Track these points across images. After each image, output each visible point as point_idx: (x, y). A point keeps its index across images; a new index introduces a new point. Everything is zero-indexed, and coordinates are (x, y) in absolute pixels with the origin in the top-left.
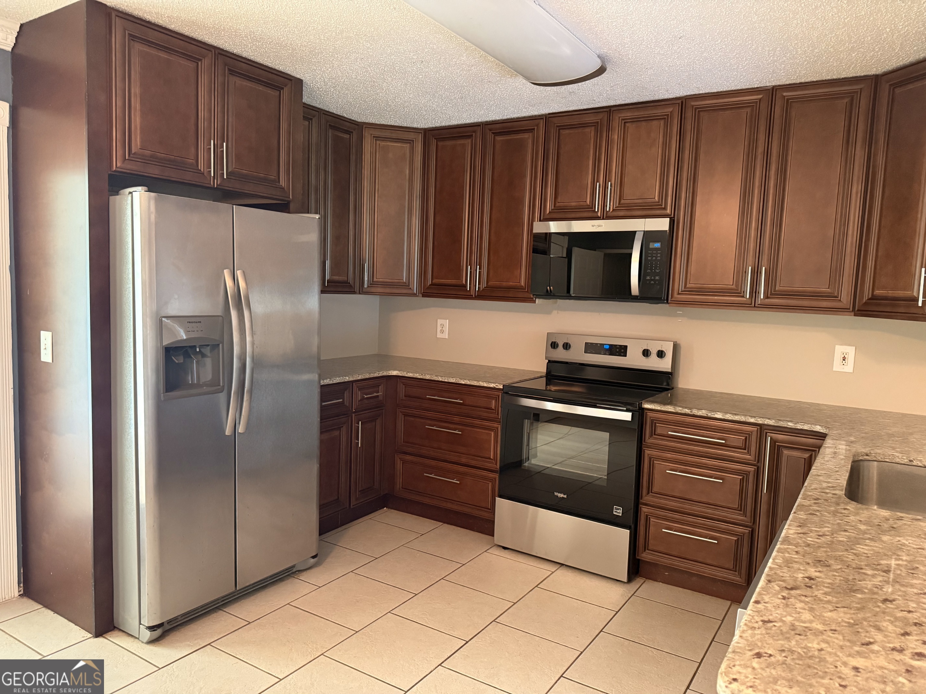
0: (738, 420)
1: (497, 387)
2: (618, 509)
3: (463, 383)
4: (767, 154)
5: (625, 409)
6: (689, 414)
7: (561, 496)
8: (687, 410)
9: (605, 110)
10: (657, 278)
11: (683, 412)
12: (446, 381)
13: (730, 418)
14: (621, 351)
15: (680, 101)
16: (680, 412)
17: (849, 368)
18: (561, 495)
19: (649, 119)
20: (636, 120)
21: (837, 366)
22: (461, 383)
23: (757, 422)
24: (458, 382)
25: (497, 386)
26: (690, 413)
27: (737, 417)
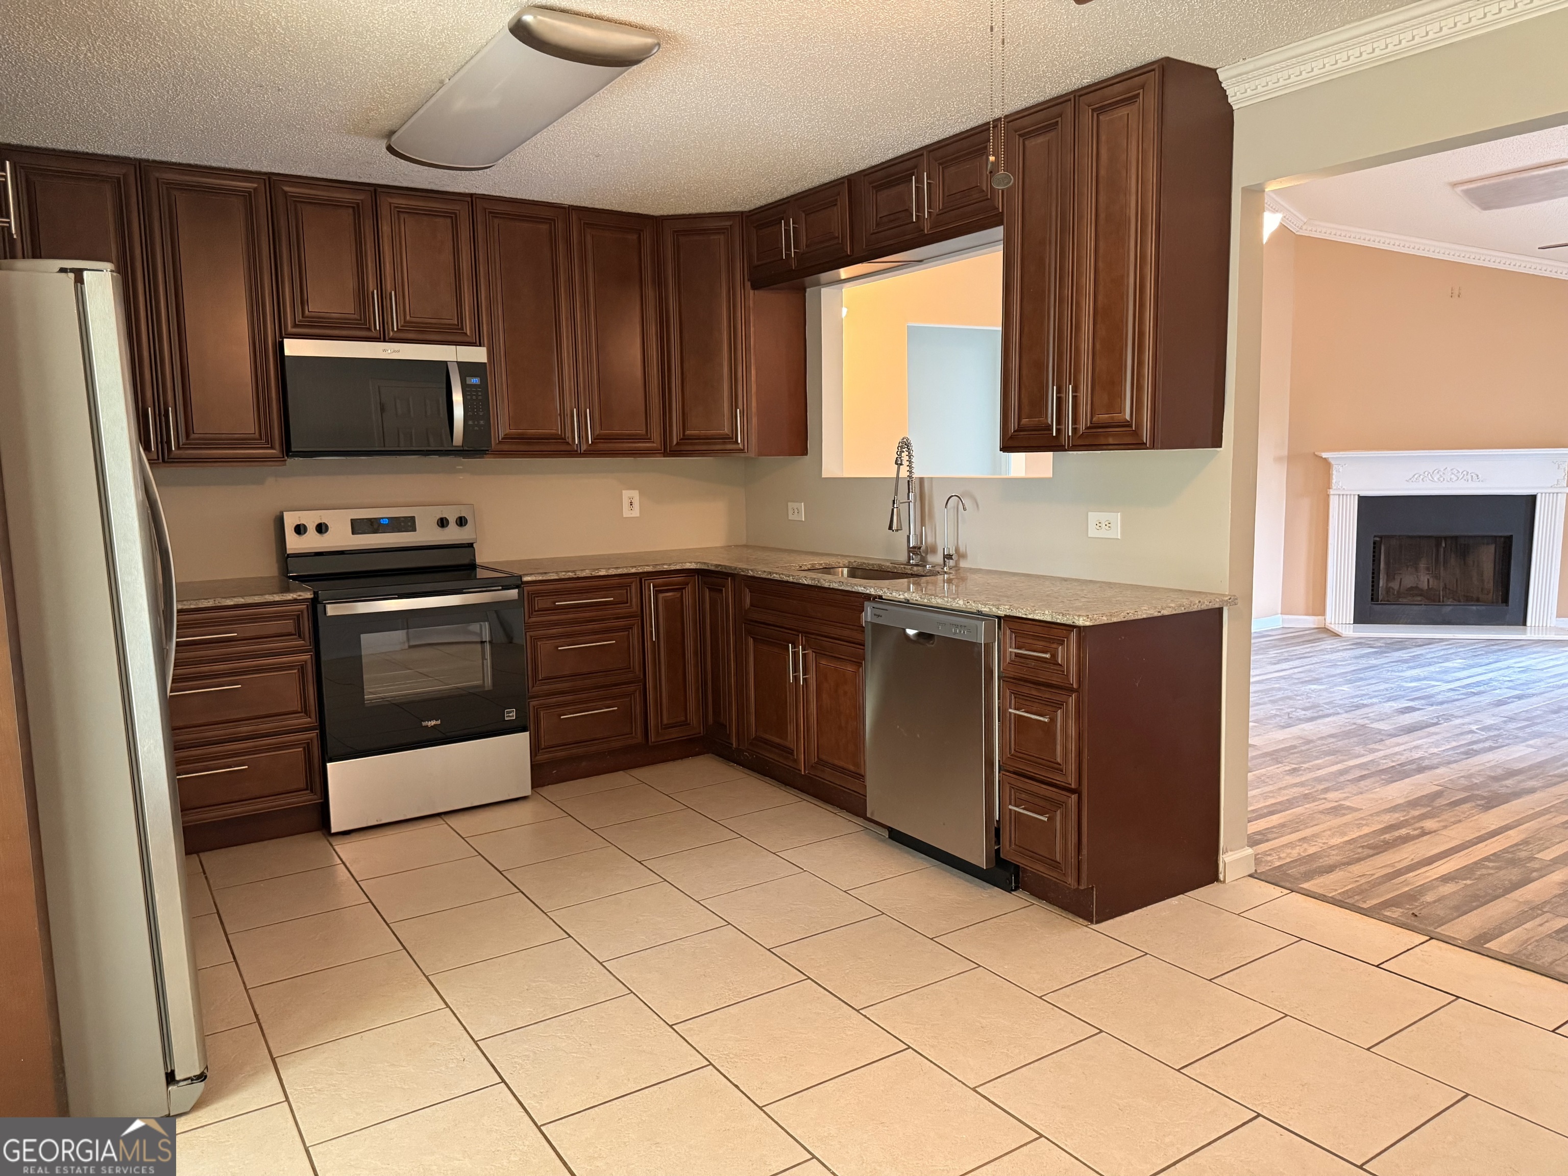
0: (621, 573)
1: (301, 598)
2: (510, 712)
3: (232, 603)
5: (500, 588)
6: (573, 578)
7: (432, 724)
8: (570, 574)
9: (367, 188)
10: (482, 422)
11: (566, 577)
12: (192, 607)
13: (613, 573)
14: (407, 524)
15: (469, 200)
16: (563, 577)
17: (636, 513)
18: (433, 723)
19: (431, 214)
20: (414, 212)
21: (627, 513)
22: (226, 604)
23: (637, 571)
24: (219, 605)
25: (300, 596)
26: (574, 576)
27: (619, 570)
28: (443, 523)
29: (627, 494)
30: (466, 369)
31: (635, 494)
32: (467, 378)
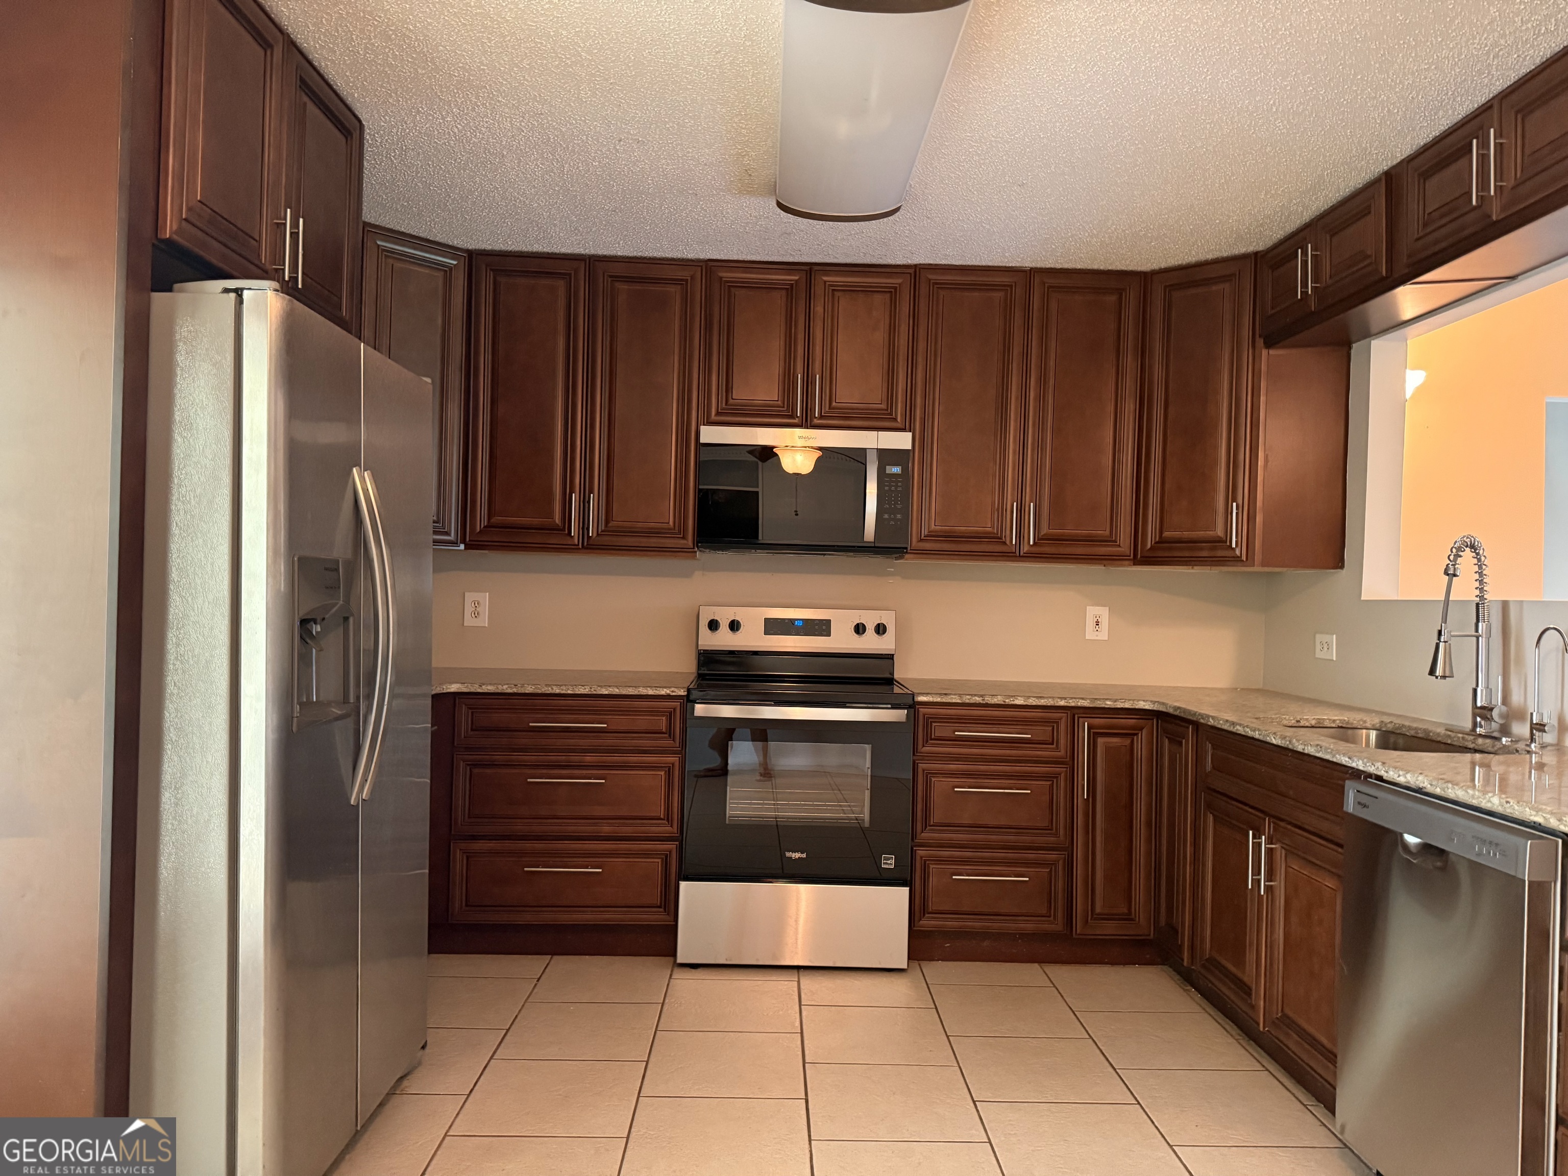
0: (1045, 704)
1: (674, 694)
2: (888, 859)
3: (607, 693)
4: (1026, 355)
5: (890, 706)
6: (980, 703)
7: (797, 857)
8: (977, 699)
9: (803, 267)
10: (899, 516)
11: (972, 701)
12: (569, 692)
13: (1034, 704)
14: (821, 628)
15: (912, 271)
16: (967, 701)
17: (1103, 635)
18: (797, 855)
19: (869, 291)
20: (851, 290)
21: (1090, 634)
22: (601, 693)
23: (1068, 705)
24: (595, 693)
25: (673, 692)
26: (982, 702)
27: (1042, 701)
28: (860, 629)
29: (1093, 611)
30: (886, 456)
31: (1103, 613)
32: (888, 467)
